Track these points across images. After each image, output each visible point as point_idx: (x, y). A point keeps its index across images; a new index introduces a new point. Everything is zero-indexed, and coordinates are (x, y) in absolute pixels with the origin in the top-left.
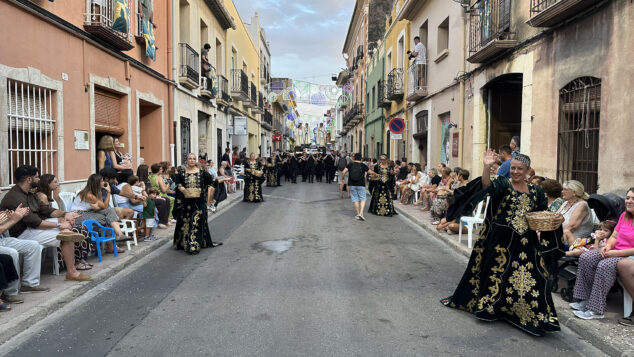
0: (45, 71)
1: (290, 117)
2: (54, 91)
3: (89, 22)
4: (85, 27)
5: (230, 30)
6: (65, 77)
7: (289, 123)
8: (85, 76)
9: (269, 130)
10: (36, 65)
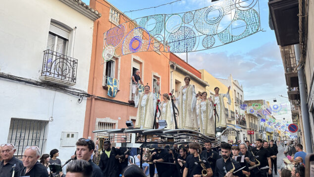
0: (112, 118)
1: (264, 120)
2: (115, 124)
3: (131, 100)
4: (129, 101)
5: (207, 87)
6: (120, 118)
7: (262, 123)
8: (128, 117)
9: (244, 128)
10: (109, 116)
